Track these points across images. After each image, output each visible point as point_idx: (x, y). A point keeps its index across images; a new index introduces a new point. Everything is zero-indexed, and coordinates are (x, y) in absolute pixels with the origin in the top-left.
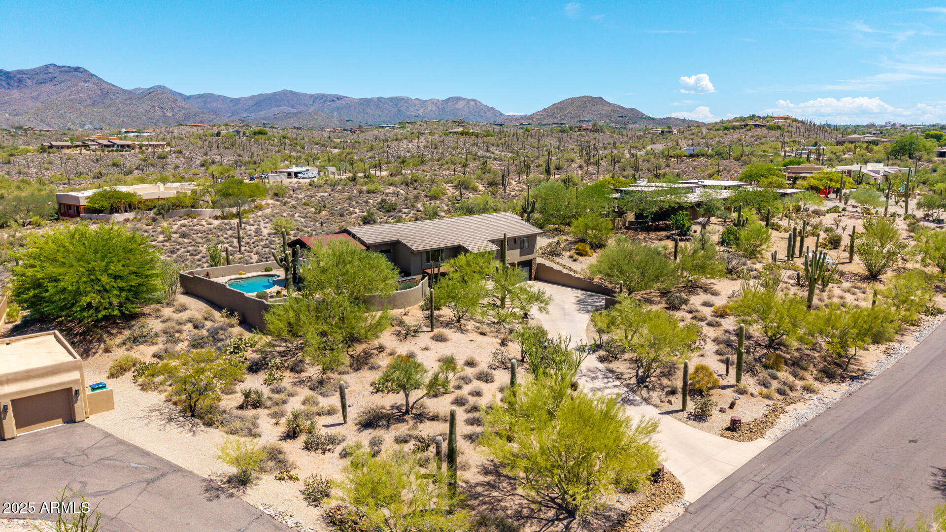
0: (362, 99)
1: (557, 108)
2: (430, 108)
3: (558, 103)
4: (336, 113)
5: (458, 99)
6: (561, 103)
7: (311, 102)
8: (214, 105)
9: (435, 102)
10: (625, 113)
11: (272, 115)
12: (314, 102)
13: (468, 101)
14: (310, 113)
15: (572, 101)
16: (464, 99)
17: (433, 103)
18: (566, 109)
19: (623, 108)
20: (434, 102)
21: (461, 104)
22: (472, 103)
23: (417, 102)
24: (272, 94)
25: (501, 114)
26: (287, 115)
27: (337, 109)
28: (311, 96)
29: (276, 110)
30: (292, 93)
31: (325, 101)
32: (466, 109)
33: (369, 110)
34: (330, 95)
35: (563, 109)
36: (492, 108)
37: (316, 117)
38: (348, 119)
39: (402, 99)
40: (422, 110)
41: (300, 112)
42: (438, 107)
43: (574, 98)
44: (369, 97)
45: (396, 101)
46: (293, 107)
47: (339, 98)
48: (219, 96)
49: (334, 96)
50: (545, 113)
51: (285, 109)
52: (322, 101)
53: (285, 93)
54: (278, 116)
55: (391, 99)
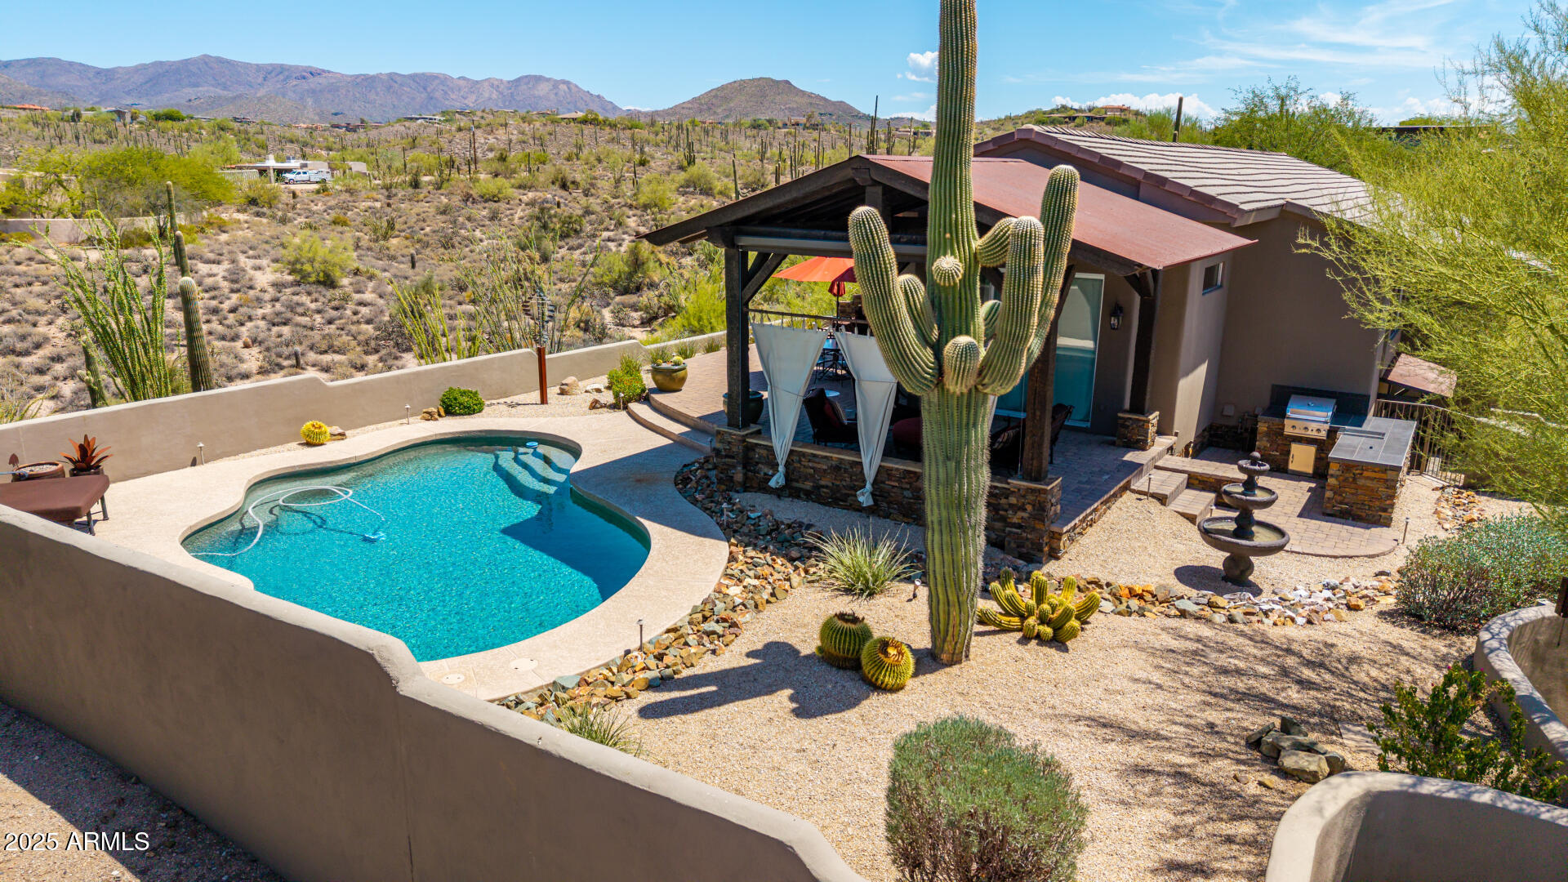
0: (358, 76)
1: (716, 96)
2: (487, 95)
3: (717, 89)
4: (310, 101)
5: (539, 79)
6: (722, 88)
7: (260, 80)
8: (63, 79)
9: (496, 83)
10: (830, 110)
11: (183, 101)
12: (265, 79)
13: (556, 84)
14: (259, 99)
15: (740, 87)
16: (548, 80)
17: (492, 86)
18: (731, 99)
19: (825, 99)
20: (493, 84)
21: (543, 89)
22: (563, 87)
23: (462, 83)
24: (182, 62)
25: (615, 108)
26: (215, 102)
27: (313, 92)
28: (259, 68)
29: (190, 92)
30: (220, 60)
31: (288, 77)
32: (552, 96)
33: (372, 96)
34: (297, 67)
35: (726, 99)
36: (599, 96)
37: (273, 106)
38: (333, 111)
39: (433, 77)
40: (473, 97)
41: (240, 96)
42: (501, 93)
43: (744, 81)
44: (372, 73)
45: (423, 81)
46: (225, 88)
47: (314, 73)
48: (71, 64)
49: (305, 69)
50: (696, 105)
51: (207, 90)
52: (281, 77)
53: (206, 60)
54: (197, 102)
55: (414, 77)
